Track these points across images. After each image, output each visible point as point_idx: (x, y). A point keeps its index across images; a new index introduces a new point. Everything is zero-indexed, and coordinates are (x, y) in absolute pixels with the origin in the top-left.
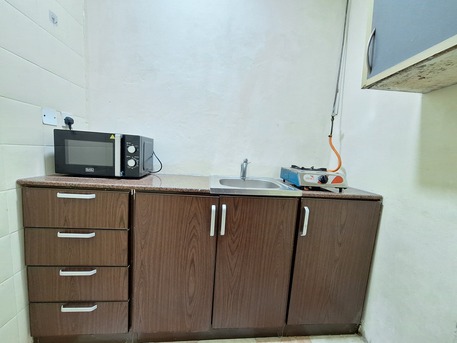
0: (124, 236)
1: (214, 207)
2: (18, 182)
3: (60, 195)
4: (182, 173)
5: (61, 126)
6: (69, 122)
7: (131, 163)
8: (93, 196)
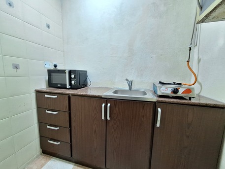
0: (67, 115)
1: (104, 105)
2: (35, 90)
3: (46, 96)
4: (101, 86)
5: (52, 68)
6: (55, 66)
7: (73, 82)
8: (56, 97)
